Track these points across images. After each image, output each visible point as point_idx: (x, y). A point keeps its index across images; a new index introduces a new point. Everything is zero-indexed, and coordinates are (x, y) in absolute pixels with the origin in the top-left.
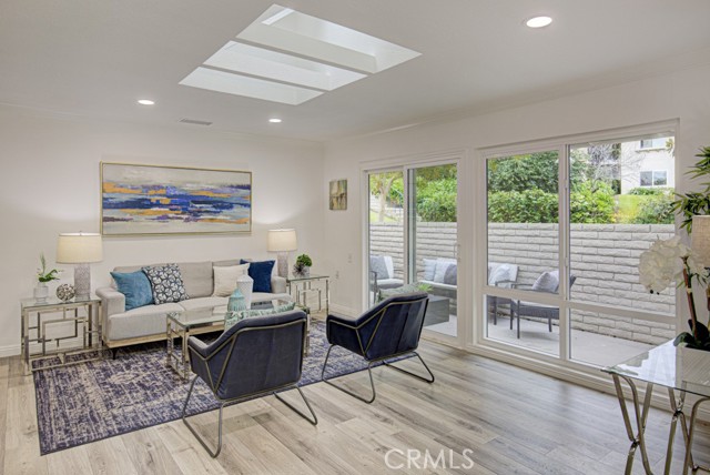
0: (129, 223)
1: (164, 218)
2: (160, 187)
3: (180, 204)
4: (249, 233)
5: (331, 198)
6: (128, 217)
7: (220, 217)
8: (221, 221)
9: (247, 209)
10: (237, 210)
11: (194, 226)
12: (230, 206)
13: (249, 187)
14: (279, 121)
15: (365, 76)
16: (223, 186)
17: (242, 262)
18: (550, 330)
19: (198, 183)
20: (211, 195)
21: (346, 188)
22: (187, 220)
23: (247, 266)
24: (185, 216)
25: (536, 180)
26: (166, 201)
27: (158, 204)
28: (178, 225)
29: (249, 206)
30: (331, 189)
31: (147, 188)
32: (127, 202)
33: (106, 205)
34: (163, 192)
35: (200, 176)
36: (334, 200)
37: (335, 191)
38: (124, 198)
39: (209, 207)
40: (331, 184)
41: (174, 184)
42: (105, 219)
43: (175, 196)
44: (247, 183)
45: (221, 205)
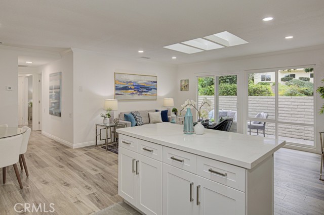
0: (123, 96)
1: (133, 94)
2: (131, 82)
3: (137, 89)
4: (156, 99)
5: (181, 86)
6: (122, 93)
7: (148, 93)
8: (149, 95)
9: (155, 90)
10: (153, 91)
11: (141, 97)
12: (151, 90)
13: (156, 82)
14: (175, 58)
15: (223, 47)
16: (149, 81)
17: (157, 111)
18: (264, 136)
19: (142, 80)
20: (145, 85)
21: (188, 82)
22: (139, 95)
23: (160, 112)
24: (138, 93)
25: (229, 79)
26: (133, 87)
27: (131, 89)
28: (136, 97)
29: (156, 89)
30: (181, 83)
31: (128, 82)
32: (122, 88)
33: (117, 89)
34: (132, 84)
35: (143, 78)
36: (183, 87)
37: (183, 83)
38: (121, 86)
39: (145, 90)
40: (181, 81)
41: (136, 81)
42: (116, 94)
43: (135, 85)
44: (155, 80)
45: (149, 89)
